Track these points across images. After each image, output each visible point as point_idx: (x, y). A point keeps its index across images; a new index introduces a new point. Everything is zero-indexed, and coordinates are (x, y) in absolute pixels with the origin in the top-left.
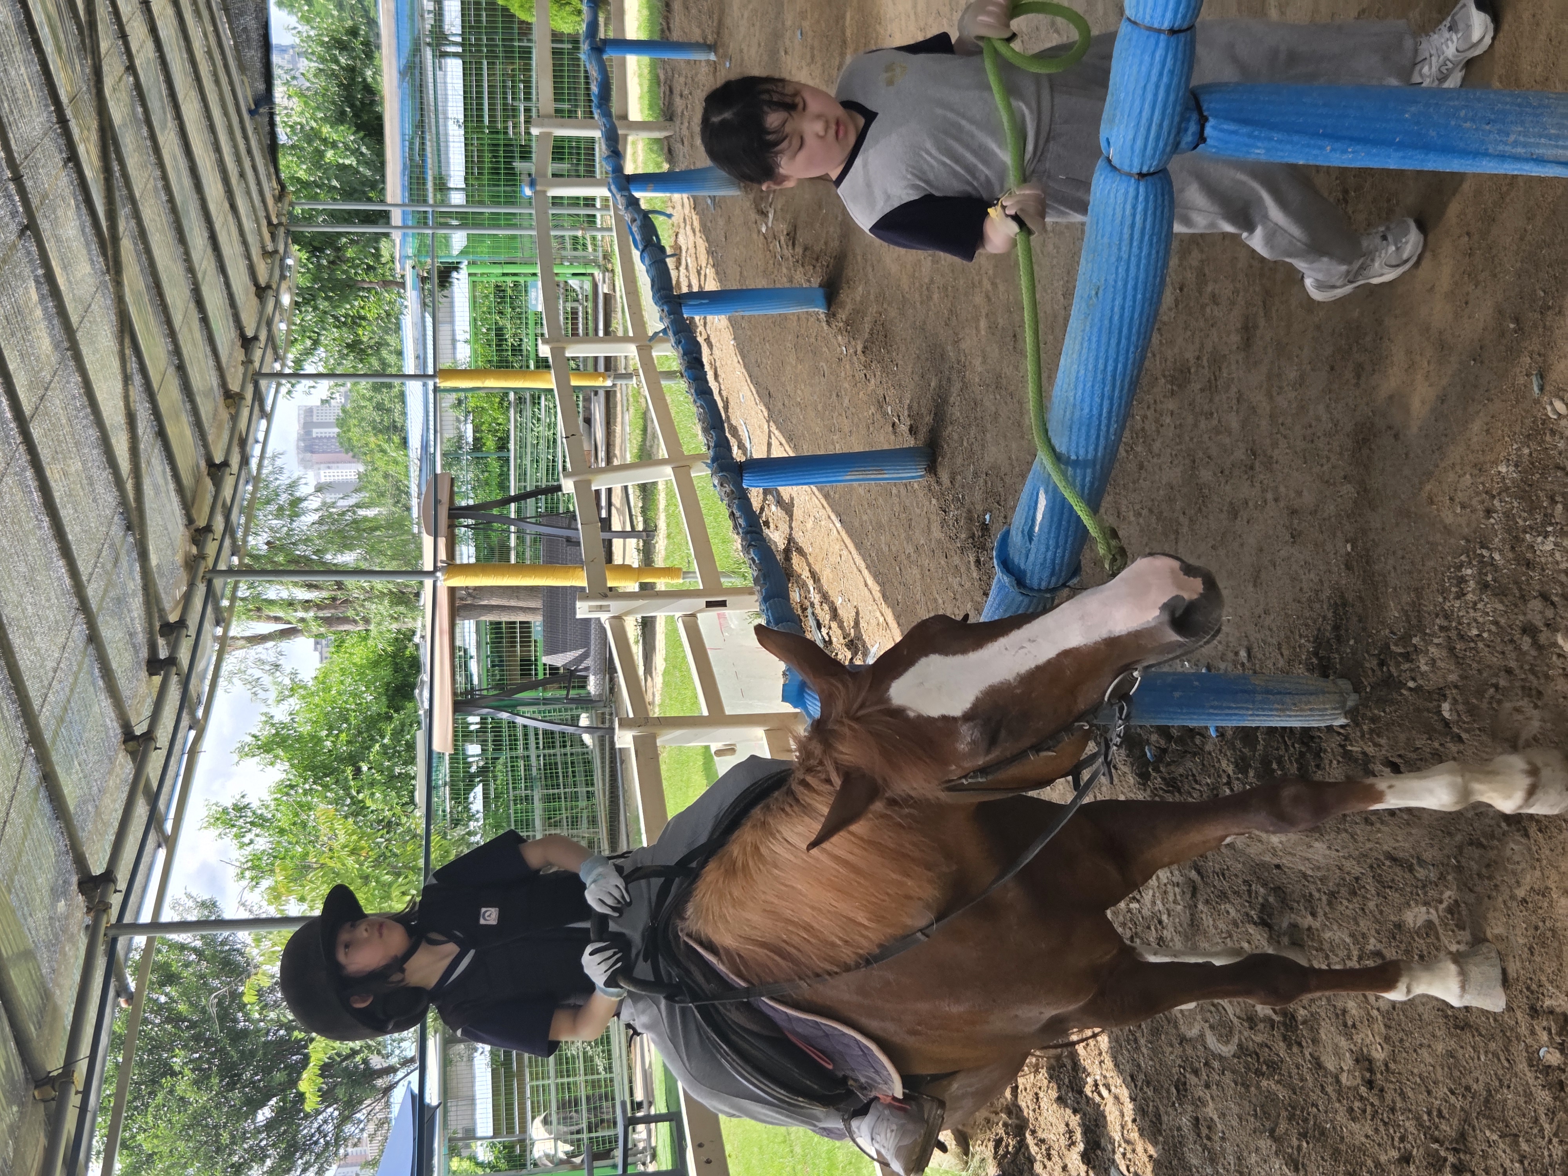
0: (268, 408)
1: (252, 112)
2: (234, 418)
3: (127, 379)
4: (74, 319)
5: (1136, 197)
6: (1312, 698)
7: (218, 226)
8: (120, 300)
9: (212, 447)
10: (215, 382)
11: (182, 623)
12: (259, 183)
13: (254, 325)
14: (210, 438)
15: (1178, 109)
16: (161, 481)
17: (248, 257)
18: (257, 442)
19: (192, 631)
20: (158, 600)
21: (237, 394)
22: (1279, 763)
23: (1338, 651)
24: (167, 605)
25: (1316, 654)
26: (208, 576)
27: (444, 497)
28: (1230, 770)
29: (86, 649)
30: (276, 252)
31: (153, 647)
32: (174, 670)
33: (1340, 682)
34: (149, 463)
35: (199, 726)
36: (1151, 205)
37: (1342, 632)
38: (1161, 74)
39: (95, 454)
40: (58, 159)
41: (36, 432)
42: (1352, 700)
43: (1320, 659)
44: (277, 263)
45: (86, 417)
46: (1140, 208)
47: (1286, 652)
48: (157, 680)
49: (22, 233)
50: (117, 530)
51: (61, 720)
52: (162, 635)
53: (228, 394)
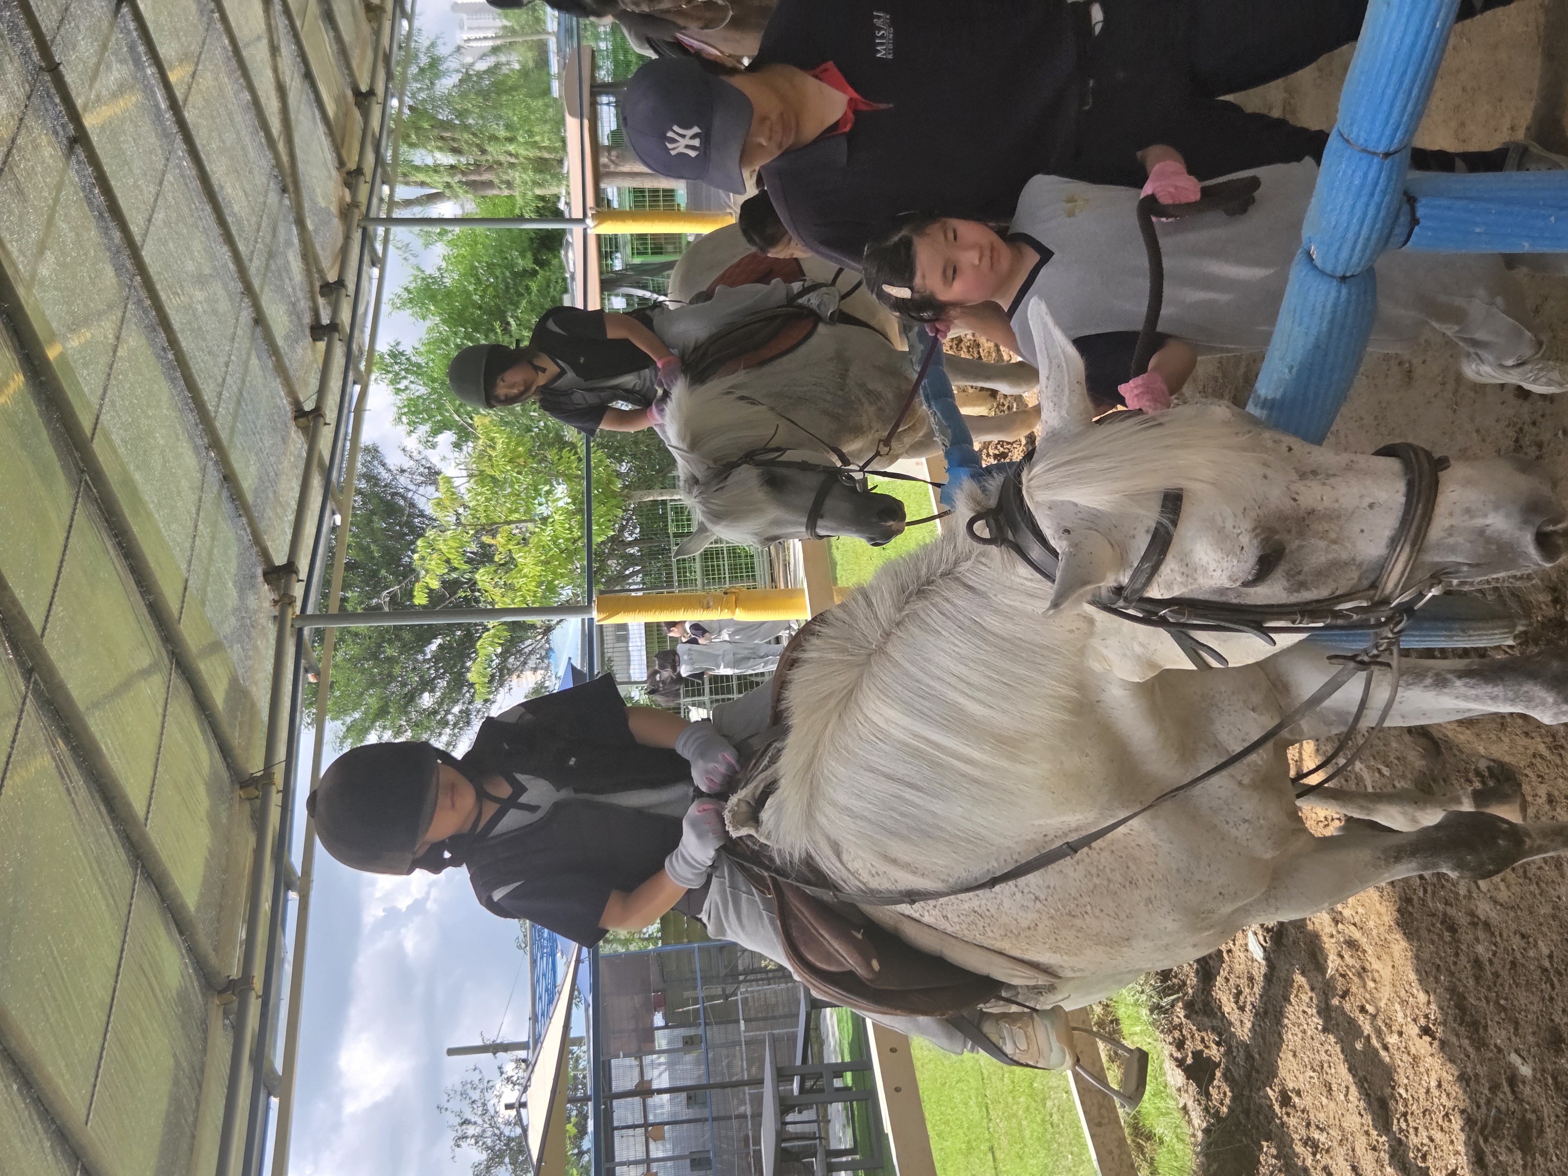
2: (377, 33)
5: (1338, 298)
11: (340, 283)
21: (379, 6)
26: (362, 224)
27: (587, 75)
32: (336, 335)
48: (322, 345)
52: (323, 295)
53: (369, 7)
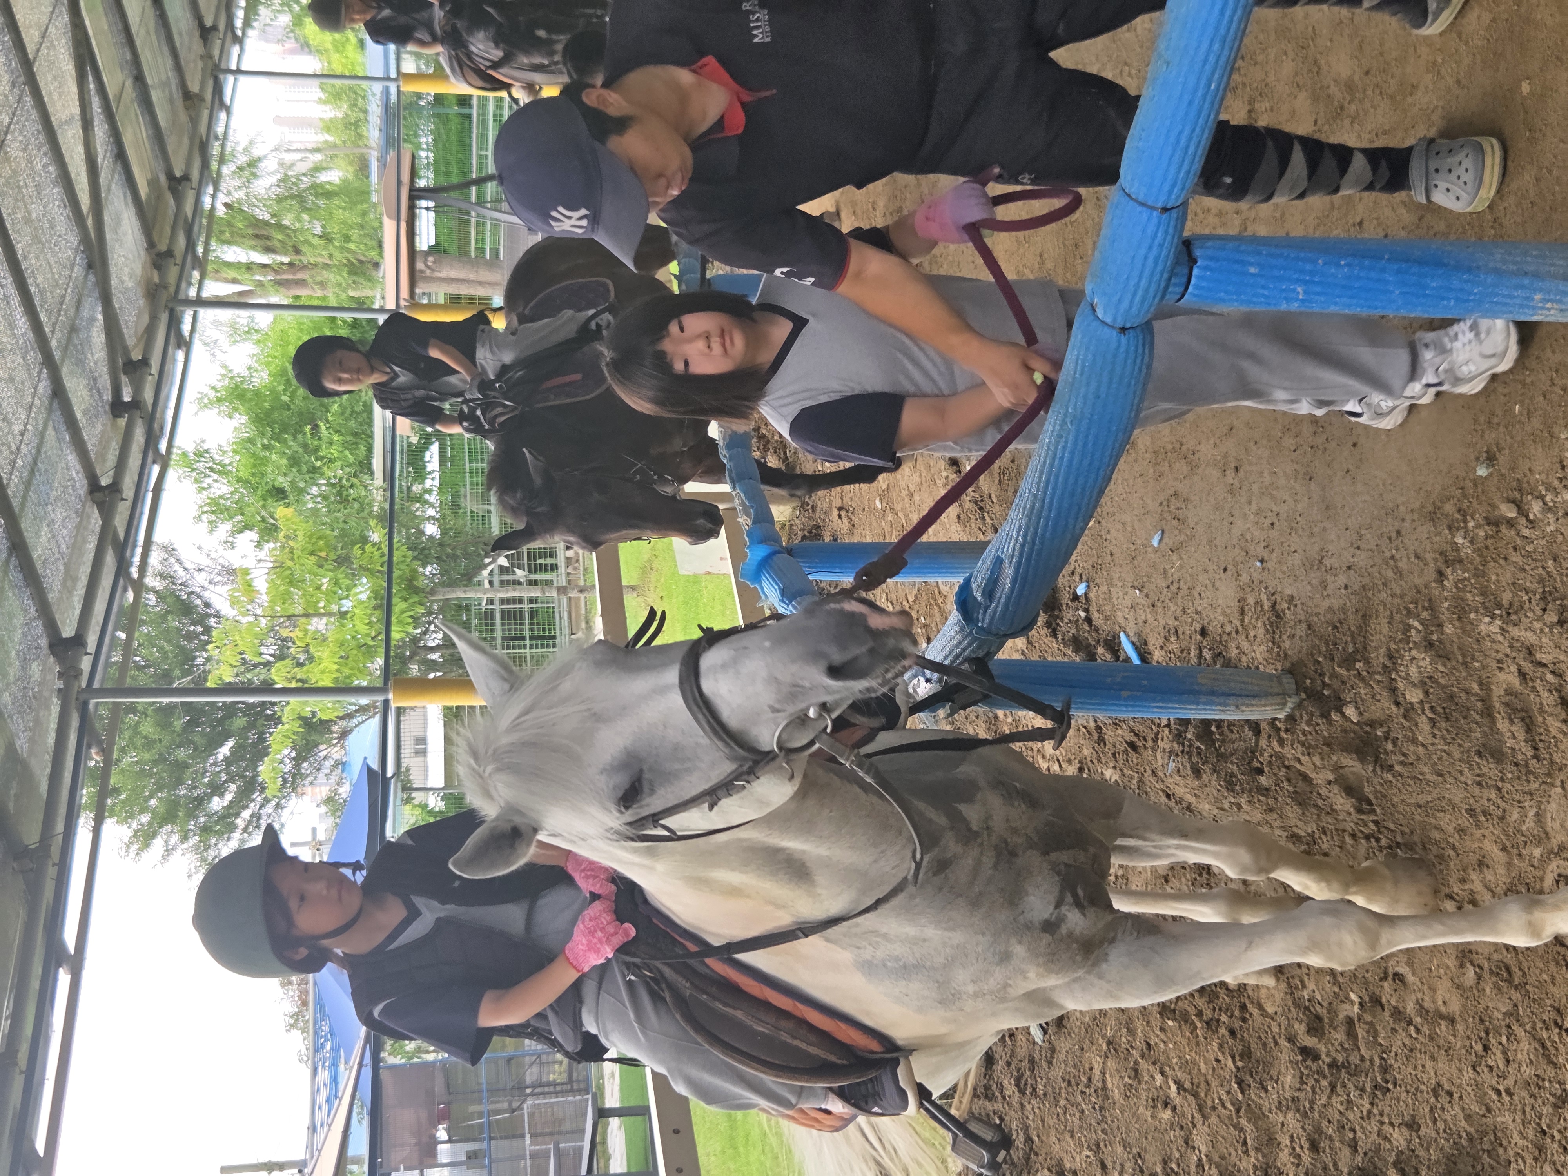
0: (227, 100)
2: (194, 121)
4: (30, 48)
5: (1118, 347)
6: (1254, 702)
9: (173, 159)
10: (174, 82)
11: (145, 362)
13: (213, 9)
14: (170, 150)
16: (121, 207)
18: (217, 138)
19: (155, 367)
20: (122, 337)
21: (197, 95)
24: (130, 343)
26: (170, 305)
27: (406, 178)
29: (51, 404)
31: (117, 389)
32: (138, 413)
34: (109, 190)
35: (164, 462)
36: (1131, 354)
39: (57, 191)
42: (1292, 703)
45: (45, 154)
46: (1121, 356)
48: (122, 422)
50: (78, 272)
51: (28, 484)
52: (125, 373)
53: (187, 95)
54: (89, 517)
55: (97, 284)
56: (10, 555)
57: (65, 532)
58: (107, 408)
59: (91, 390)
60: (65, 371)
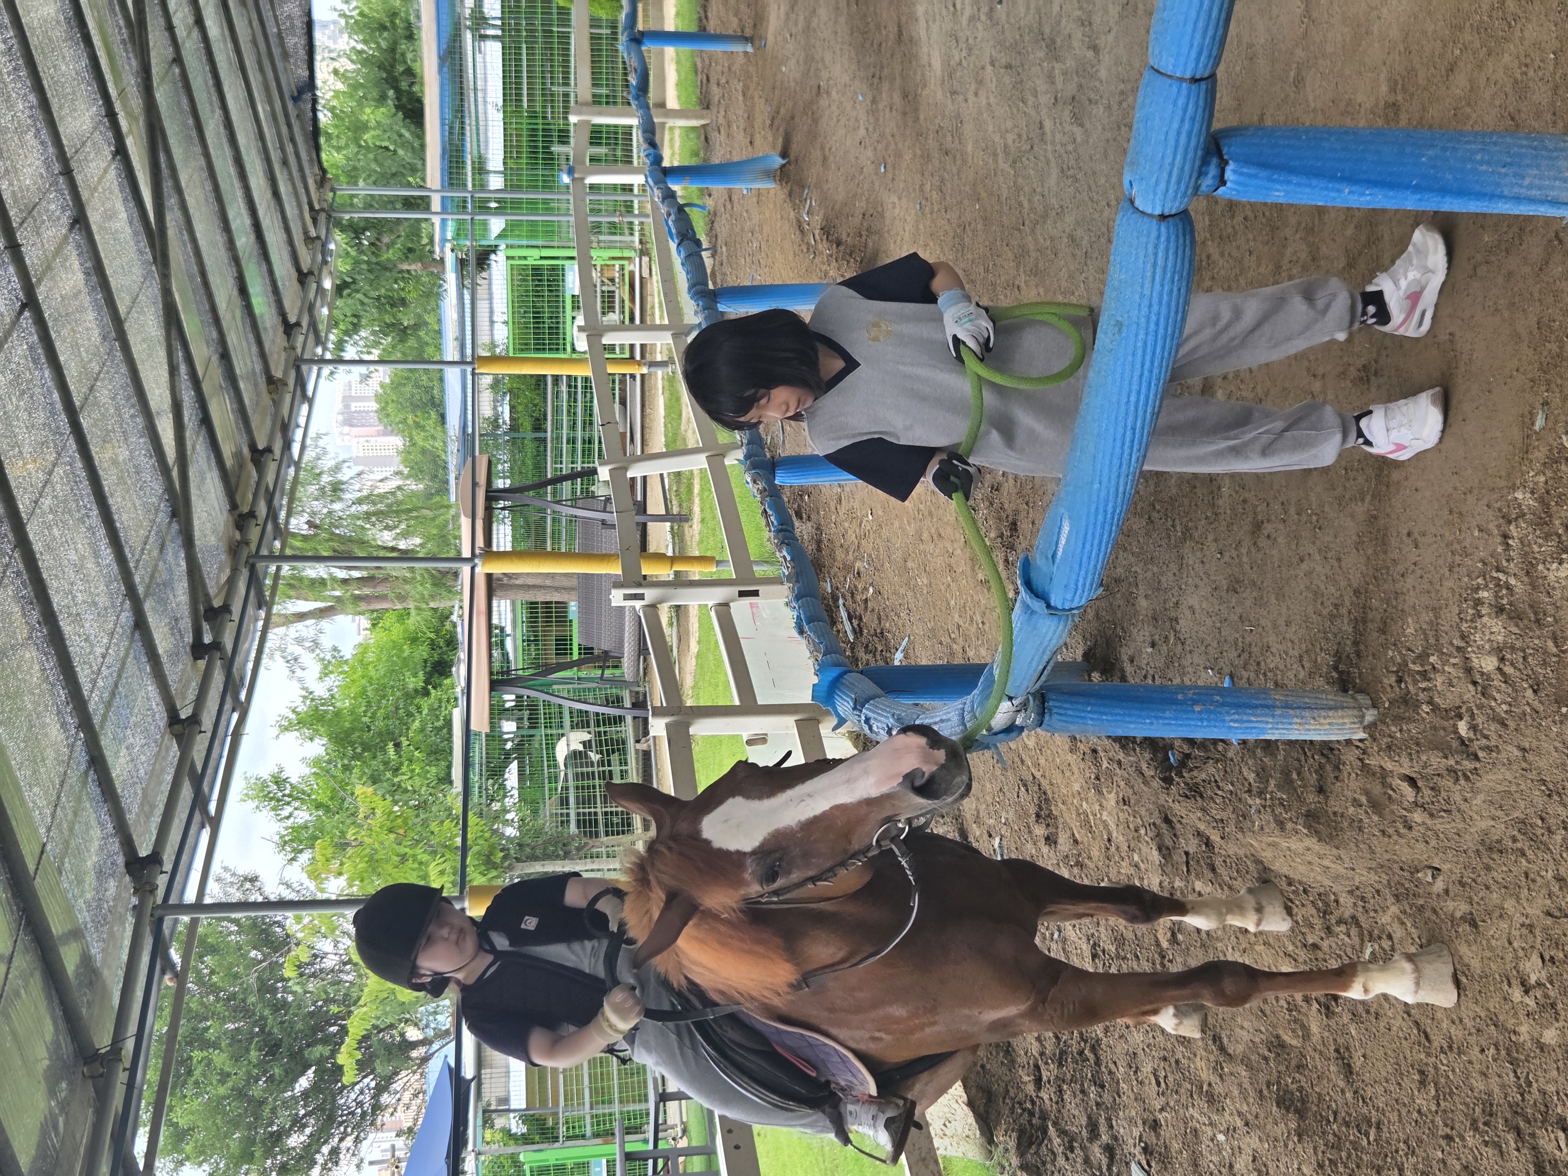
0: (310, 393)
1: (296, 99)
2: (277, 404)
3: (173, 370)
4: (122, 309)
5: (1158, 237)
6: (1331, 713)
7: (261, 213)
8: (167, 292)
9: (255, 433)
10: (258, 367)
11: (226, 608)
12: (301, 169)
13: (296, 311)
14: (254, 425)
15: (1200, 153)
16: (205, 467)
17: (291, 242)
18: (298, 426)
19: (236, 615)
20: (204, 586)
21: (280, 380)
22: (1299, 774)
23: (1357, 667)
24: (212, 591)
25: (1336, 668)
26: (251, 561)
27: (482, 479)
28: (1251, 777)
29: (133, 634)
30: (318, 238)
31: (198, 633)
32: (218, 655)
33: (1359, 697)
35: (244, 710)
36: (1172, 245)
37: (1362, 647)
38: (1182, 121)
39: (142, 443)
40: (107, 151)
41: (85, 422)
42: (1370, 716)
43: (1341, 673)
44: (319, 248)
45: (133, 406)
46: (1162, 247)
47: (1307, 665)
48: (202, 664)
49: (72, 226)
50: (163, 517)
51: (109, 705)
52: (206, 619)
53: (271, 380)
54: (168, 750)
55: (180, 532)
56: (88, 768)
57: (143, 758)
58: (188, 649)
59: (172, 629)
60: (148, 606)
